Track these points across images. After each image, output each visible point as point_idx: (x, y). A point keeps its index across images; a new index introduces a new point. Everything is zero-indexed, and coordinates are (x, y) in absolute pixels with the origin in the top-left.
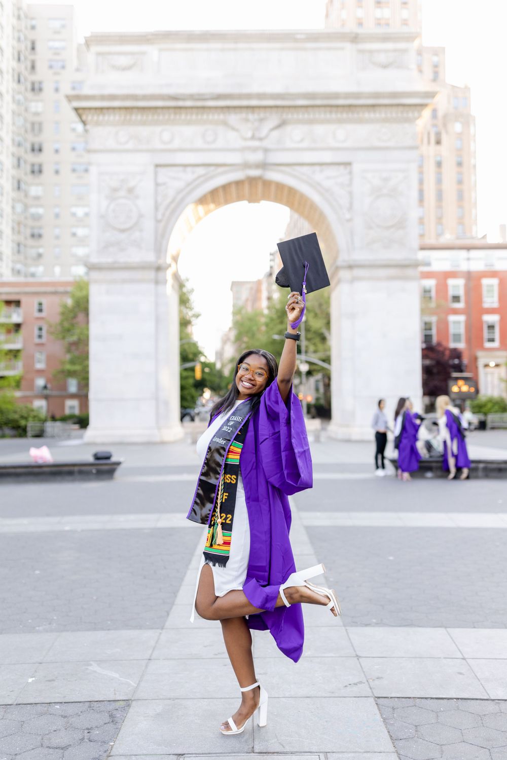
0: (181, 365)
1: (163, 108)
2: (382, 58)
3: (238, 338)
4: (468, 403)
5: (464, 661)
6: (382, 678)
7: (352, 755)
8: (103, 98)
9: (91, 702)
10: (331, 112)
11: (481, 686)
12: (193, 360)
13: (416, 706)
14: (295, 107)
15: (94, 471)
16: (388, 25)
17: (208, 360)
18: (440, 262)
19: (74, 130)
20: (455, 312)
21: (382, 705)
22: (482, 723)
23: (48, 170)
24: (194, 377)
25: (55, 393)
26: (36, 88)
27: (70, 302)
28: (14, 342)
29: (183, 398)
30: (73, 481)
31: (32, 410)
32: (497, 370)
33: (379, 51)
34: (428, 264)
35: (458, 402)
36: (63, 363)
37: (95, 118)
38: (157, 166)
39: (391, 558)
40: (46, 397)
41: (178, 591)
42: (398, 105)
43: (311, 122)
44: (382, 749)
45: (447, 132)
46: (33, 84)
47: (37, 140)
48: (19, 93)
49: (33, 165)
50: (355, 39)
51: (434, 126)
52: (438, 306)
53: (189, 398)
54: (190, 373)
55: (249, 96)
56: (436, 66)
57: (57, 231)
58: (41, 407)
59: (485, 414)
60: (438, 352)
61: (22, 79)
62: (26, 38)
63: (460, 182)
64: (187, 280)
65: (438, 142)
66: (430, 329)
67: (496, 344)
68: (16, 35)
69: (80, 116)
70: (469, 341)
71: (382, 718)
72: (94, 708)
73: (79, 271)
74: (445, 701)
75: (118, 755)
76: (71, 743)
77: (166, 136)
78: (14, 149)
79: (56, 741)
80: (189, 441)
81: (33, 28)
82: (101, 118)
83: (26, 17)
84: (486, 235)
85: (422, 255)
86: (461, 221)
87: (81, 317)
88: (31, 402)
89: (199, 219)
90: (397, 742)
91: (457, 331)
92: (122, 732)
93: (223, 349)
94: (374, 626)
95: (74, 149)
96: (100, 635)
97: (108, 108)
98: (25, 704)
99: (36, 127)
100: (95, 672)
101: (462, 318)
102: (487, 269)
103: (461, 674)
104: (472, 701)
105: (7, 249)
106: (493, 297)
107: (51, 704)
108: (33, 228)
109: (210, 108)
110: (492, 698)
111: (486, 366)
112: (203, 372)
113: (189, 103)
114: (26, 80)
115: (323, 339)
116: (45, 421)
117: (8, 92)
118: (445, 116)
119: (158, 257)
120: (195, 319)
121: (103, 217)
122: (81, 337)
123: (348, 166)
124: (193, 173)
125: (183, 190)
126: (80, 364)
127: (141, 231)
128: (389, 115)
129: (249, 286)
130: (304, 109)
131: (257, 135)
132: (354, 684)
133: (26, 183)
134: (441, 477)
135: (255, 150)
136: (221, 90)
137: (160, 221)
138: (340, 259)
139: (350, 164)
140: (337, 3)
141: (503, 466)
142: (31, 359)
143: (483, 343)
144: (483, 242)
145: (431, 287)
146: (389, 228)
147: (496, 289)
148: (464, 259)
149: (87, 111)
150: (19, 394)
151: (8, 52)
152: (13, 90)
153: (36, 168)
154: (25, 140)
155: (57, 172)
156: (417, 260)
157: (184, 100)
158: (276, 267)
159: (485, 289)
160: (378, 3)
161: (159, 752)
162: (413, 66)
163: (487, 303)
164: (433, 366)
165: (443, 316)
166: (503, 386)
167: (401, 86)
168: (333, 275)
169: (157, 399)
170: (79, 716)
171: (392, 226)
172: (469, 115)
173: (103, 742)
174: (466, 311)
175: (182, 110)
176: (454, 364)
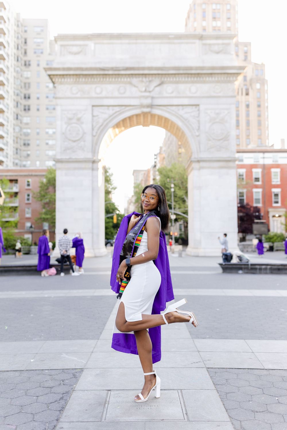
0: (106, 215)
1: (96, 75)
2: (216, 48)
3: (137, 201)
4: (263, 237)
5: (253, 353)
6: (210, 360)
7: (194, 390)
8: (64, 69)
9: (63, 369)
10: (188, 77)
11: (261, 364)
12: (112, 213)
13: (227, 372)
14: (169, 74)
16: (219, 30)
17: (121, 212)
18: (248, 159)
19: (47, 87)
20: (257, 187)
21: (210, 371)
22: (260, 379)
23: (33, 108)
24: (113, 222)
25: (36, 230)
26: (27, 64)
27: (45, 180)
28: (14, 203)
29: (106, 234)
31: (24, 240)
32: (279, 219)
33: (214, 44)
34: (242, 160)
35: (258, 236)
36: (41, 214)
37: (60, 80)
38: (93, 106)
39: (218, 310)
40: (32, 233)
41: (106, 324)
42: (225, 74)
43: (177, 82)
44: (209, 389)
45: (252, 89)
46: (25, 62)
47: (27, 92)
48: (18, 67)
49: (25, 106)
50: (201, 38)
51: (245, 85)
52: (247, 184)
53: (110, 233)
54: (111, 220)
55: (143, 69)
56: (246, 53)
57: (38, 142)
58: (29, 238)
59: (273, 243)
60: (247, 208)
61: (19, 59)
62: (22, 37)
63: (259, 116)
64: (110, 169)
65: (247, 94)
66: (243, 196)
67: (279, 205)
68: (16, 35)
69: (51, 79)
70: (264, 203)
71: (210, 376)
72: (65, 372)
73: (50, 164)
74: (242, 370)
75: (78, 390)
76: (54, 386)
77: (98, 90)
78: (14, 97)
79: (47, 385)
80: (110, 256)
81: (26, 31)
82: (63, 80)
83: (22, 25)
84: (273, 145)
85: (237, 155)
86: (260, 137)
87: (51, 189)
88: (23, 235)
89: (116, 135)
90: (216, 386)
91: (257, 197)
92: (80, 381)
93: (128, 207)
94: (207, 339)
95: (47, 97)
96: (66, 342)
97: (67, 75)
98: (30, 370)
99: (27, 85)
100: (65, 357)
101: (260, 190)
102: (274, 163)
103: (250, 358)
104: (255, 370)
105: (9, 150)
106: (277, 178)
107: (43, 370)
108: (24, 140)
109: (122, 75)
110: (266, 369)
111: (274, 216)
112: (118, 220)
113: (111, 72)
114: (21, 59)
115: (184, 201)
116: (31, 245)
117: (11, 66)
118: (251, 80)
119: (94, 156)
120: (114, 190)
121: (63, 133)
122: (51, 200)
123: (198, 107)
124: (113, 110)
125: (107, 119)
126: (50, 215)
127: (84, 141)
128: (219, 79)
129: (143, 173)
130: (173, 76)
131: (147, 89)
132: (196, 362)
133: (21, 116)
134: (247, 273)
135: (147, 97)
136: (128, 65)
137: (95, 136)
138: (193, 157)
139: (198, 105)
140: (192, 18)
141: (280, 267)
142: (23, 212)
143: (272, 204)
144: (272, 148)
145: (243, 173)
146: (219, 140)
147: (279, 174)
148: (261, 158)
149: (55, 77)
150: (16, 231)
151: (12, 45)
152: (15, 65)
153: (27, 108)
154: (21, 92)
155: (38, 110)
156: (235, 158)
157: (108, 70)
158: (158, 162)
159: (273, 174)
160: (214, 18)
161: (99, 389)
162: (233, 53)
163: (274, 182)
164: (244, 216)
165: (250, 189)
166: (283, 227)
167: (226, 63)
168: (189, 166)
169: (92, 233)
170: (58, 375)
171: (221, 139)
172: (264, 79)
173: (71, 385)
174: (262, 187)
175: (107, 76)
176: (256, 215)
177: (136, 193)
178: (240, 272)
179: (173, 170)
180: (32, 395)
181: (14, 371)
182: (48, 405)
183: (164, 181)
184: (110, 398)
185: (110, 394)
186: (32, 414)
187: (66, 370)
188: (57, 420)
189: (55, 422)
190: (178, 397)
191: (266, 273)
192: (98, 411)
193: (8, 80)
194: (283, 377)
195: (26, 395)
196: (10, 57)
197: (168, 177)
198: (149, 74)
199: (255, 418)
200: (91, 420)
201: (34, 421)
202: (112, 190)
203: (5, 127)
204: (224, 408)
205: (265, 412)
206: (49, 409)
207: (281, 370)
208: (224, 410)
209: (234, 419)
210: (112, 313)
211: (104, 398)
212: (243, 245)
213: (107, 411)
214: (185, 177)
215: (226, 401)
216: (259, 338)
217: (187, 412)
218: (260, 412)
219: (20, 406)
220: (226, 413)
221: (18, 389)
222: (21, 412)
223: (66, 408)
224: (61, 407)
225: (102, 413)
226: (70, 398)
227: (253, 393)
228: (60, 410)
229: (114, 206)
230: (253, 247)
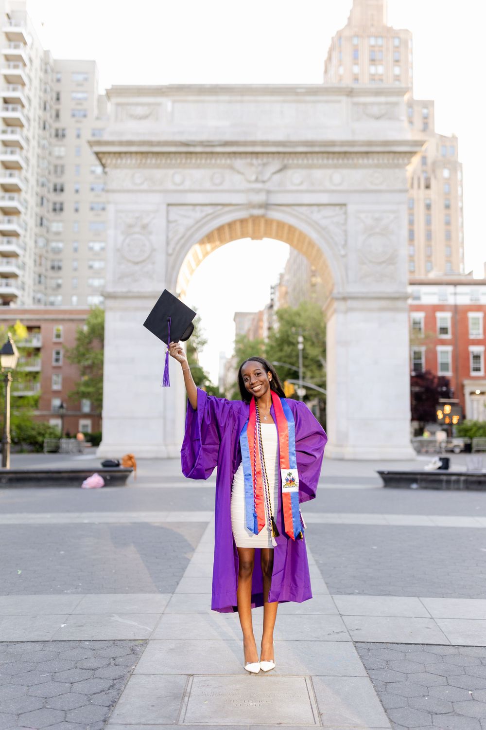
1: (175, 153)
2: (375, 110)
4: (455, 428)
5: (432, 620)
6: (360, 629)
7: (333, 677)
8: (121, 143)
9: (114, 640)
10: (328, 158)
11: (445, 637)
13: (388, 648)
14: (296, 153)
15: (108, 477)
16: (381, 80)
17: (212, 384)
18: (429, 296)
19: (93, 172)
20: (443, 343)
21: (360, 647)
22: (443, 660)
23: (68, 208)
25: (70, 413)
26: (59, 135)
27: (86, 328)
28: (33, 365)
31: (49, 428)
32: (482, 397)
33: (372, 104)
34: (418, 298)
35: (445, 427)
36: (78, 385)
37: (114, 161)
38: (169, 205)
39: (375, 547)
40: (62, 417)
41: (186, 568)
42: (389, 153)
43: (310, 167)
44: (357, 675)
45: (435, 177)
46: (57, 130)
47: (59, 181)
48: (44, 138)
49: (55, 204)
50: (350, 93)
51: (424, 172)
52: (427, 337)
55: (253, 143)
56: (425, 118)
57: (75, 264)
58: (57, 426)
59: (471, 438)
60: (427, 379)
61: (47, 126)
62: (52, 90)
63: (448, 223)
65: (428, 187)
66: (420, 358)
67: (481, 374)
68: (43, 88)
69: (100, 160)
70: (456, 370)
71: (359, 655)
72: (118, 645)
73: (95, 300)
74: (413, 645)
75: (139, 674)
76: (100, 666)
77: (178, 178)
78: (38, 189)
79: (87, 665)
81: (58, 80)
82: (119, 161)
83: (53, 71)
84: (472, 271)
85: (411, 289)
86: (449, 259)
87: (96, 343)
88: (48, 421)
89: (206, 254)
90: (369, 671)
91: (444, 361)
92: (142, 659)
93: (226, 376)
94: (356, 595)
95: (92, 189)
96: (119, 597)
97: (126, 153)
98: (60, 641)
99: (59, 169)
100: (117, 621)
101: (449, 349)
102: (473, 303)
103: (428, 628)
104: (436, 646)
105: (27, 277)
106: (478, 329)
107: (81, 642)
108: (53, 261)
109: (218, 153)
110: (453, 645)
111: (472, 393)
113: (199, 149)
114: (50, 126)
115: (320, 366)
116: (60, 438)
117: (34, 138)
118: (434, 163)
120: (201, 346)
121: (118, 250)
122: (96, 361)
123: (344, 207)
124: (202, 211)
125: (192, 227)
126: (94, 386)
127: (153, 263)
128: (381, 161)
129: (251, 317)
130: (303, 155)
131: (260, 178)
132: (337, 633)
133: (48, 220)
134: (426, 488)
135: (258, 191)
136: (228, 137)
137: (171, 255)
138: (335, 291)
139: (345, 205)
140: (335, 61)
141: (482, 479)
142: (48, 382)
143: (469, 372)
144: (469, 278)
145: (420, 319)
146: (380, 263)
147: (481, 322)
148: (451, 294)
149: (106, 156)
150: (37, 413)
151: (35, 102)
152: (39, 136)
153: (58, 206)
154: (49, 181)
155: (77, 210)
156: (406, 293)
157: (194, 146)
158: (276, 299)
159: (470, 322)
160: (373, 61)
161: (173, 673)
162: (404, 118)
163: (472, 334)
164: (422, 392)
165: (431, 346)
167: (393, 135)
168: (329, 306)
169: (165, 418)
170: (105, 649)
171: (384, 262)
172: (456, 162)
173: (127, 666)
174: (453, 342)
175: (193, 155)
176: (442, 391)
177: (239, 352)
178: (414, 486)
179: (302, 314)
180: (62, 681)
181: (33, 642)
182: (89, 697)
183: (287, 331)
184: (191, 687)
185: (193, 681)
186: (62, 710)
187: (119, 641)
188: (105, 721)
189: (101, 724)
190: (306, 688)
191: (458, 489)
192: (173, 707)
193: (27, 160)
194: (481, 659)
195: (53, 680)
196: (32, 123)
197: (294, 325)
198: (263, 153)
199: (432, 723)
200: (160, 721)
201: (66, 721)
202: (199, 346)
203: (21, 238)
204: (382, 707)
205: (450, 714)
206: (91, 704)
208: (381, 709)
209: (398, 724)
211: (183, 687)
212: (419, 441)
213: (187, 707)
214: (322, 325)
215: (385, 695)
216: (443, 595)
217: (321, 711)
218: (441, 714)
219: (43, 698)
220: (384, 714)
221: (40, 671)
222: (44, 707)
223: (119, 702)
224: (112, 701)
225: (178, 711)
226: (126, 686)
227: (430, 683)
228: (108, 704)
229: (202, 372)
230: (438, 445)
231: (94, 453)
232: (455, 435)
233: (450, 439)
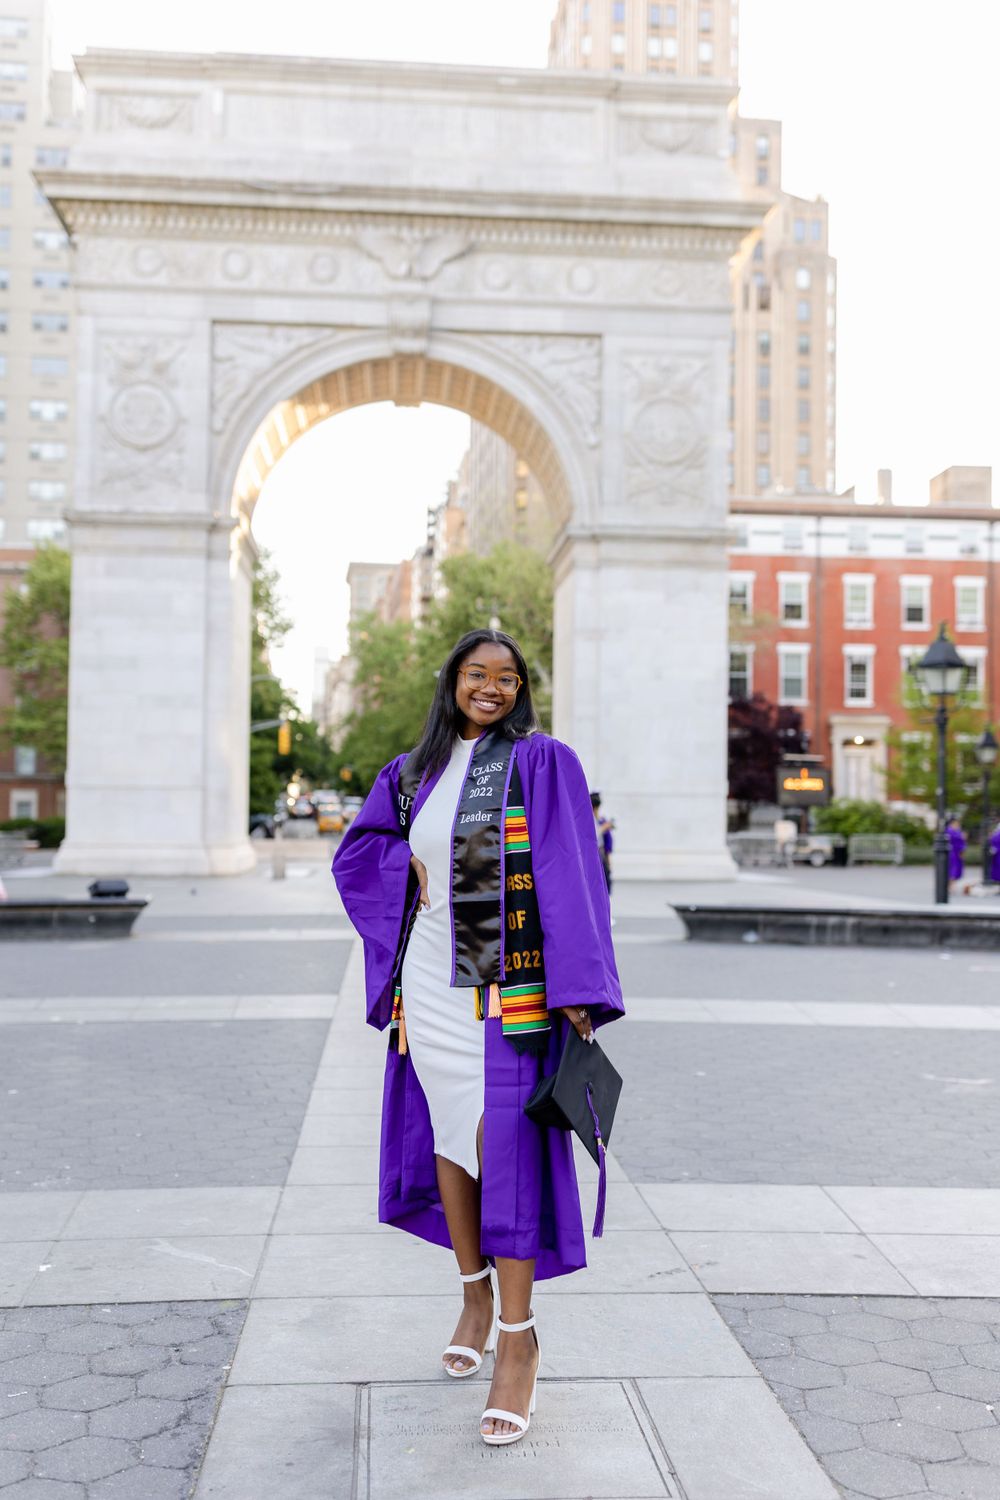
0: (251, 726)
1: (230, 207)
2: (666, 133)
3: (362, 677)
4: (813, 815)
5: (863, 1238)
6: (716, 1263)
7: (683, 1381)
8: (109, 180)
9: (170, 1302)
10: (564, 234)
11: (900, 1277)
12: (273, 716)
13: (785, 1307)
14: (495, 219)
15: (92, 919)
16: (671, 70)
17: (303, 716)
18: (765, 537)
19: (39, 245)
20: (791, 636)
21: (724, 1306)
22: (910, 1333)
24: (276, 751)
27: (24, 591)
29: (254, 794)
30: (49, 938)
32: (867, 751)
33: (661, 119)
34: (743, 542)
36: (9, 714)
37: (93, 220)
38: (215, 322)
39: (701, 1074)
41: (301, 1125)
42: (694, 226)
43: (526, 250)
44: (736, 1373)
45: (781, 287)
50: (614, 92)
51: (757, 273)
52: (759, 624)
53: (263, 791)
54: (268, 743)
55: (404, 193)
56: (763, 158)
57: (1, 448)
59: (846, 835)
60: (757, 713)
63: (804, 385)
64: (267, 556)
65: (764, 306)
66: (743, 668)
67: (867, 702)
69: (60, 216)
70: (815, 694)
71: (727, 1325)
72: (180, 1313)
73: (45, 529)
74: (838, 1299)
75: (243, 1385)
76: (147, 1368)
77: (236, 264)
79: (116, 1364)
80: (269, 873)
82: (104, 220)
84: (853, 488)
85: (732, 522)
86: (804, 461)
87: (47, 623)
89: (296, 434)
90: (759, 1362)
91: (793, 675)
92: (241, 1349)
93: (328, 698)
94: (687, 1182)
95: (38, 283)
96: (162, 1195)
97: (119, 202)
98: (42, 1306)
100: (168, 1254)
101: (803, 649)
102: (853, 554)
103: (859, 1257)
104: (887, 1299)
106: (864, 609)
107: (93, 1307)
109: (325, 212)
110: (923, 1295)
111: (848, 743)
112: (293, 742)
113: (283, 201)
118: (779, 256)
119: (214, 505)
120: (280, 634)
121: (102, 419)
122: (49, 663)
123: (596, 342)
124: (289, 339)
125: (267, 373)
126: (43, 718)
127: (180, 451)
128: (676, 245)
129: (384, 574)
130: (511, 224)
131: (417, 270)
132: (667, 1273)
134: (774, 941)
135: (412, 299)
136: (348, 177)
137: (219, 433)
138: (575, 522)
139: (599, 336)
140: (573, 24)
141: (891, 922)
143: (841, 699)
144: (846, 501)
145: (745, 587)
146: (670, 465)
147: (870, 594)
148: (810, 535)
149: (76, 205)
155: (3, 329)
156: (723, 530)
157: (273, 193)
158: (439, 538)
159: (848, 594)
160: (655, 28)
161: (321, 1379)
162: (725, 152)
163: (851, 620)
164: (745, 740)
165: (767, 643)
166: (880, 781)
167: (702, 189)
168: (560, 554)
169: (204, 789)
170: (152, 1324)
171: (678, 463)
172: (824, 256)
173: (210, 1365)
174: (811, 637)
175: (271, 214)
176: (787, 737)
177: (359, 648)
178: (751, 937)
179: (499, 569)
180: (66, 1406)
182: (135, 1445)
183: (465, 607)
184: (369, 1413)
185: (369, 1398)
186: (75, 1482)
187: (180, 1305)
190: (629, 1408)
191: (842, 944)
192: (336, 1466)
194: (991, 1328)
195: (41, 1404)
197: (481, 594)
198: (424, 216)
199: (927, 1485)
202: (276, 634)
204: (809, 1450)
205: (958, 1462)
206: (142, 1463)
207: (979, 1301)
208: (811, 1458)
209: (855, 1491)
210: (317, 1084)
211: (349, 1414)
212: (741, 841)
213: (368, 1465)
214: (542, 594)
215: (807, 1419)
216: (871, 1180)
217: (675, 1464)
218: (940, 1462)
219: (25, 1451)
220: (818, 1466)
221: (7, 1383)
222: (30, 1476)
223: (207, 1457)
224: (189, 1455)
225: (350, 1475)
226: (216, 1415)
227: (897, 1388)
228: (184, 1465)
229: (280, 691)
230: (778, 848)
231: (48, 863)
232: (813, 829)
233: (804, 837)
